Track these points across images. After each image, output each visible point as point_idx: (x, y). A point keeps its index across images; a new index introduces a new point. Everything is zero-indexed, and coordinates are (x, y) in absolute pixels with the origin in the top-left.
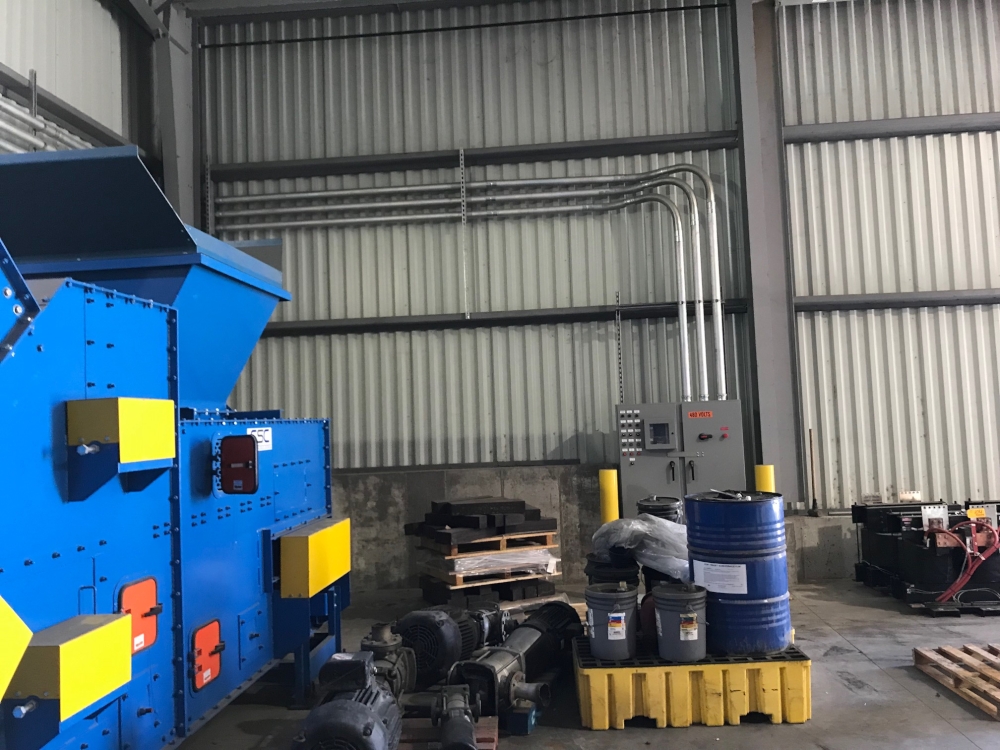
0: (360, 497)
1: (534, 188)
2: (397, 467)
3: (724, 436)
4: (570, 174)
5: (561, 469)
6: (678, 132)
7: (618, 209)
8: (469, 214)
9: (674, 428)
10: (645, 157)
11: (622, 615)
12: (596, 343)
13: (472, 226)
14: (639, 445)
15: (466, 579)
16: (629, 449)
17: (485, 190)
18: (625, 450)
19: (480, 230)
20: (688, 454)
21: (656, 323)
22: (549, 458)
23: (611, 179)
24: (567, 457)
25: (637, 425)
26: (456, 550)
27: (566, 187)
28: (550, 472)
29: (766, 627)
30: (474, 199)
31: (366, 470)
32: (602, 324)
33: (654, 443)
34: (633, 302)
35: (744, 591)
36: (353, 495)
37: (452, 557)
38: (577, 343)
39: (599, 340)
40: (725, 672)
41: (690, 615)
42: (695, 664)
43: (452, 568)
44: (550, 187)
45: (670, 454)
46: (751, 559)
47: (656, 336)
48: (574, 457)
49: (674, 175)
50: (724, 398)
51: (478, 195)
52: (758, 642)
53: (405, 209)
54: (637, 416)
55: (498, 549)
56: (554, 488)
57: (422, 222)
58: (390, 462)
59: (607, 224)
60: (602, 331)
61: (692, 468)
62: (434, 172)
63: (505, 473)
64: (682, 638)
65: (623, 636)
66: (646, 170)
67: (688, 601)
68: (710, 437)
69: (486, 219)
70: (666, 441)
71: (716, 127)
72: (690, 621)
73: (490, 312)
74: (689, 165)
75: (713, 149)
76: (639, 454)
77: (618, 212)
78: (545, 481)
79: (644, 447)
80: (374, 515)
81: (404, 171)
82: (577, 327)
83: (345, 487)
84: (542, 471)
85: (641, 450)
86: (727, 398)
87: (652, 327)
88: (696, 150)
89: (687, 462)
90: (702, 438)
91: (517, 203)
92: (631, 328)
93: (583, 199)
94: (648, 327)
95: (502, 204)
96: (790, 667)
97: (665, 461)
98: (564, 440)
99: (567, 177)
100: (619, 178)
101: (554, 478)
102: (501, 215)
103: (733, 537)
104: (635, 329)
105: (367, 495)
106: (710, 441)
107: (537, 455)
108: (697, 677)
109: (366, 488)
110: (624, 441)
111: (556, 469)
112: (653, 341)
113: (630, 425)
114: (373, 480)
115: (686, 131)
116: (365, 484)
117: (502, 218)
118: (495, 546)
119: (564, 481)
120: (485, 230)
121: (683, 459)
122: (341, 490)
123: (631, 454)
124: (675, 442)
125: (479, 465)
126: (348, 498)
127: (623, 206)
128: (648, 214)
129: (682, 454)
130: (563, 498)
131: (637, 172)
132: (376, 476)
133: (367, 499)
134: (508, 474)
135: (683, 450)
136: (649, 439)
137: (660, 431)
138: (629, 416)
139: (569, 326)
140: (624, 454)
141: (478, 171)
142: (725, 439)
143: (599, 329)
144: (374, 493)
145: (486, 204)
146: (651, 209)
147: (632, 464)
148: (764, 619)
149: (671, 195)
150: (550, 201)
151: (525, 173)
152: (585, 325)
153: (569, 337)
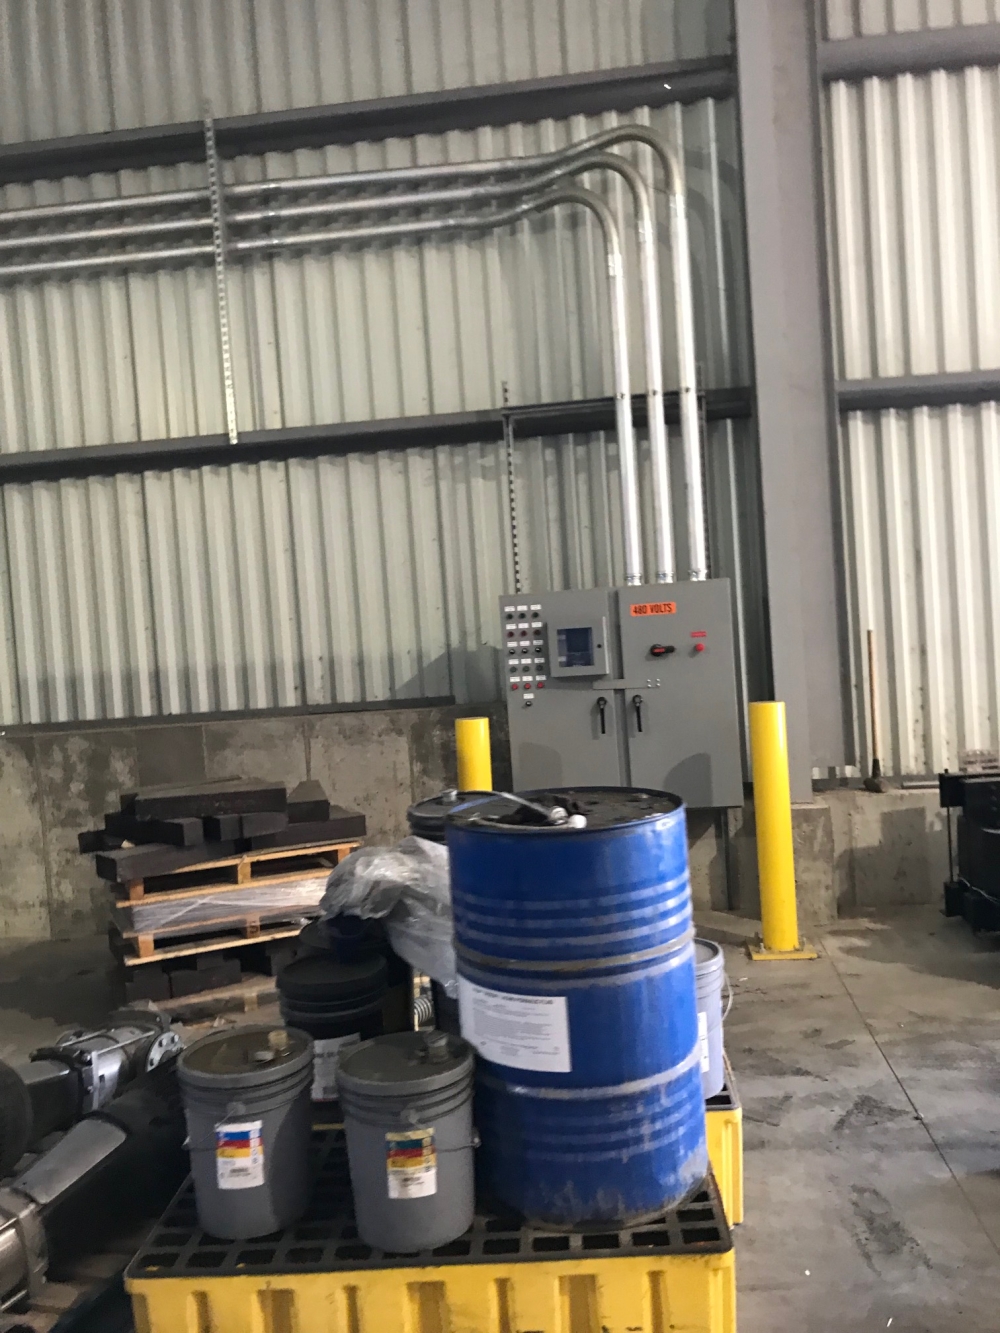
0: (56, 774)
1: (357, 190)
2: (132, 720)
3: (697, 649)
4: (421, 162)
5: (410, 716)
6: (622, 63)
7: (512, 223)
8: (232, 246)
9: (604, 635)
10: (561, 125)
11: (253, 1127)
12: (479, 484)
13: (244, 272)
14: (540, 669)
15: (160, 944)
16: (521, 677)
17: (266, 199)
18: (514, 679)
19: (259, 278)
20: (632, 684)
21: (587, 442)
22: (400, 696)
23: (495, 166)
24: (430, 694)
25: (537, 633)
26: (140, 889)
27: (414, 185)
28: (392, 721)
29: (625, 1155)
30: (241, 217)
31: (76, 725)
32: (490, 447)
33: (569, 664)
34: (546, 399)
35: (562, 1064)
36: (43, 772)
37: (133, 902)
38: (444, 486)
39: (484, 477)
40: (503, 1285)
41: (414, 1135)
42: (423, 1265)
43: (130, 925)
44: (385, 188)
45: (597, 685)
46: (582, 984)
47: (587, 466)
48: (445, 692)
49: (616, 149)
50: (702, 577)
51: (252, 209)
52: (600, 1194)
53: (122, 243)
54: (536, 615)
55: (235, 881)
56: (400, 750)
57: (153, 267)
58: (118, 712)
59: (493, 255)
60: (489, 461)
61: (638, 710)
62: (170, 171)
63: (312, 727)
64: (394, 1193)
65: (257, 1179)
66: (562, 146)
67: (407, 1100)
68: (670, 650)
69: (270, 255)
70: (588, 662)
71: (695, 50)
72: (413, 1149)
73: (284, 429)
74: (642, 127)
75: (690, 99)
76: (540, 685)
77: (513, 233)
78: (384, 738)
79: (548, 674)
80: (83, 806)
81: (115, 170)
82: (443, 453)
83: (30, 757)
84: (378, 721)
85: (544, 678)
86: (709, 576)
87: (581, 450)
88: (658, 103)
89: (629, 696)
90: (658, 652)
91: (326, 221)
92: (540, 453)
93: (447, 208)
94: (573, 451)
95: (297, 224)
96: (676, 1269)
97: (589, 697)
98: (425, 665)
99: (415, 166)
100: (510, 164)
101: (400, 733)
102: (293, 245)
103: (531, 924)
104: (550, 454)
105: (68, 769)
106: (671, 657)
107: (378, 692)
108: (430, 1297)
109: (66, 758)
110: (513, 662)
111: (402, 717)
112: (583, 477)
113: (524, 633)
114: (77, 745)
115: (637, 60)
116: (64, 750)
117: (299, 252)
118: (228, 876)
119: (418, 736)
120: (267, 276)
121: (620, 692)
122: (24, 763)
123: (527, 687)
124: (605, 662)
125: (275, 711)
126: (36, 778)
127: (518, 217)
128: (568, 234)
129: (620, 684)
130: (417, 767)
131: (546, 151)
132: (86, 737)
133: (68, 780)
134: (317, 727)
135: (621, 676)
136: (557, 658)
137: (578, 643)
138: (522, 616)
139: (429, 452)
140: (515, 687)
141: (249, 165)
142: (701, 656)
143: (482, 456)
144: (80, 768)
145: (267, 227)
146: (574, 222)
147: (528, 704)
148: (615, 1137)
149: (610, 196)
150: (387, 214)
151: (339, 164)
152: (459, 450)
153: (431, 473)
